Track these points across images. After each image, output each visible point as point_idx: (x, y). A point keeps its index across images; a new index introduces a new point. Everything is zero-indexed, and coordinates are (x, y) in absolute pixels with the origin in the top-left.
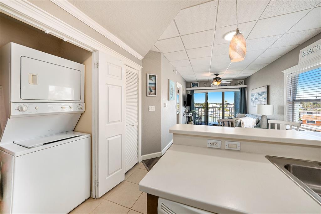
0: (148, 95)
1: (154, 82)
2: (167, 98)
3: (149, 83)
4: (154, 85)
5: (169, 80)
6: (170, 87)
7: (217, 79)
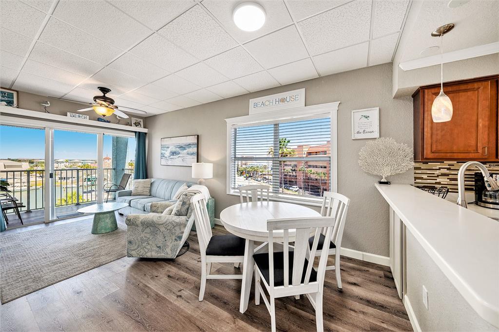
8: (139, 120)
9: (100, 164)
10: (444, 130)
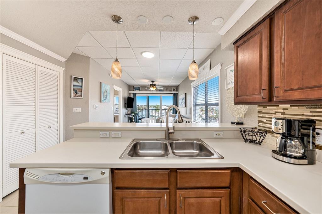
0: (73, 97)
1: (80, 84)
2: (98, 100)
3: (74, 85)
4: (80, 88)
5: (101, 83)
6: (102, 90)
7: (153, 85)
8: (175, 88)
9: (161, 107)
10: (242, 77)
